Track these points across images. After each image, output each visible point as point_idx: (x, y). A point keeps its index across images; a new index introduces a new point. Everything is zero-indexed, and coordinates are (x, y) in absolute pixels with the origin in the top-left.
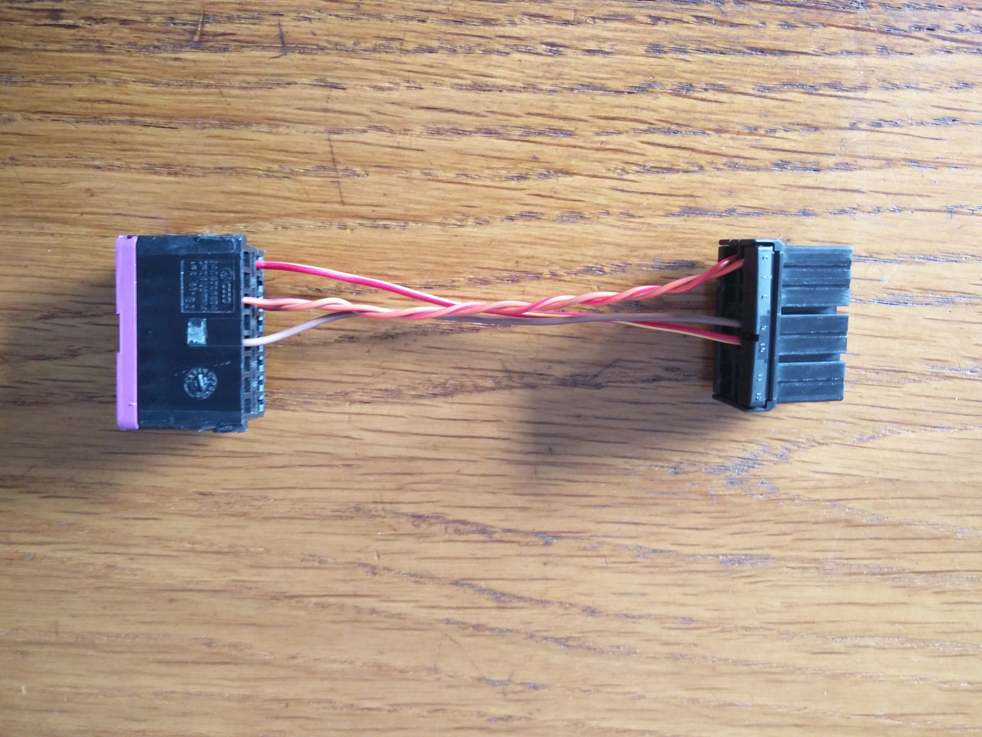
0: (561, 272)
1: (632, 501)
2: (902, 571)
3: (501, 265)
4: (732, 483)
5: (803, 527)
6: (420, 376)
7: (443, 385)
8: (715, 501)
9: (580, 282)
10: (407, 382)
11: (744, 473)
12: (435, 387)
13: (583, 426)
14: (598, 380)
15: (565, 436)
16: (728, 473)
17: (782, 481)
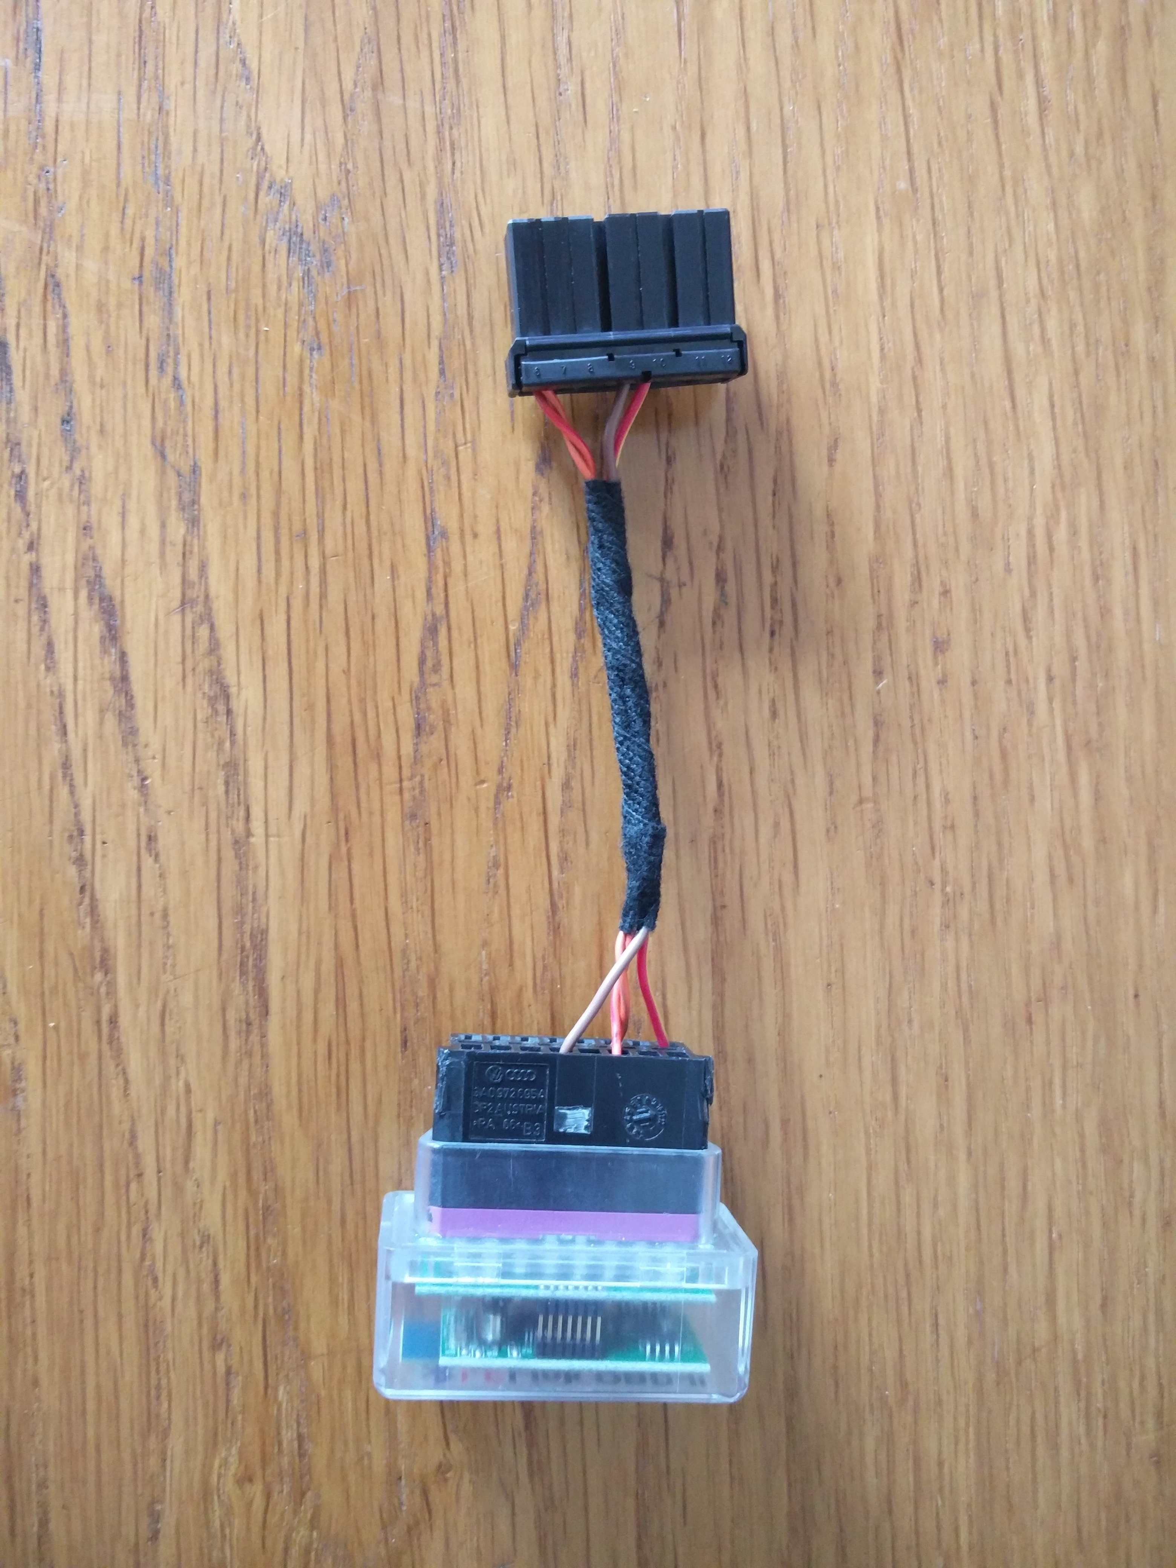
0: (26, 535)
1: (367, 411)
3: (22, 625)
4: (329, 264)
5: (388, 154)
6: (200, 736)
7: (212, 701)
8: (358, 288)
9: (39, 507)
10: (212, 754)
11: (312, 248)
12: (216, 712)
13: (258, 488)
14: (186, 469)
15: (276, 515)
16: (314, 272)
17: (319, 190)
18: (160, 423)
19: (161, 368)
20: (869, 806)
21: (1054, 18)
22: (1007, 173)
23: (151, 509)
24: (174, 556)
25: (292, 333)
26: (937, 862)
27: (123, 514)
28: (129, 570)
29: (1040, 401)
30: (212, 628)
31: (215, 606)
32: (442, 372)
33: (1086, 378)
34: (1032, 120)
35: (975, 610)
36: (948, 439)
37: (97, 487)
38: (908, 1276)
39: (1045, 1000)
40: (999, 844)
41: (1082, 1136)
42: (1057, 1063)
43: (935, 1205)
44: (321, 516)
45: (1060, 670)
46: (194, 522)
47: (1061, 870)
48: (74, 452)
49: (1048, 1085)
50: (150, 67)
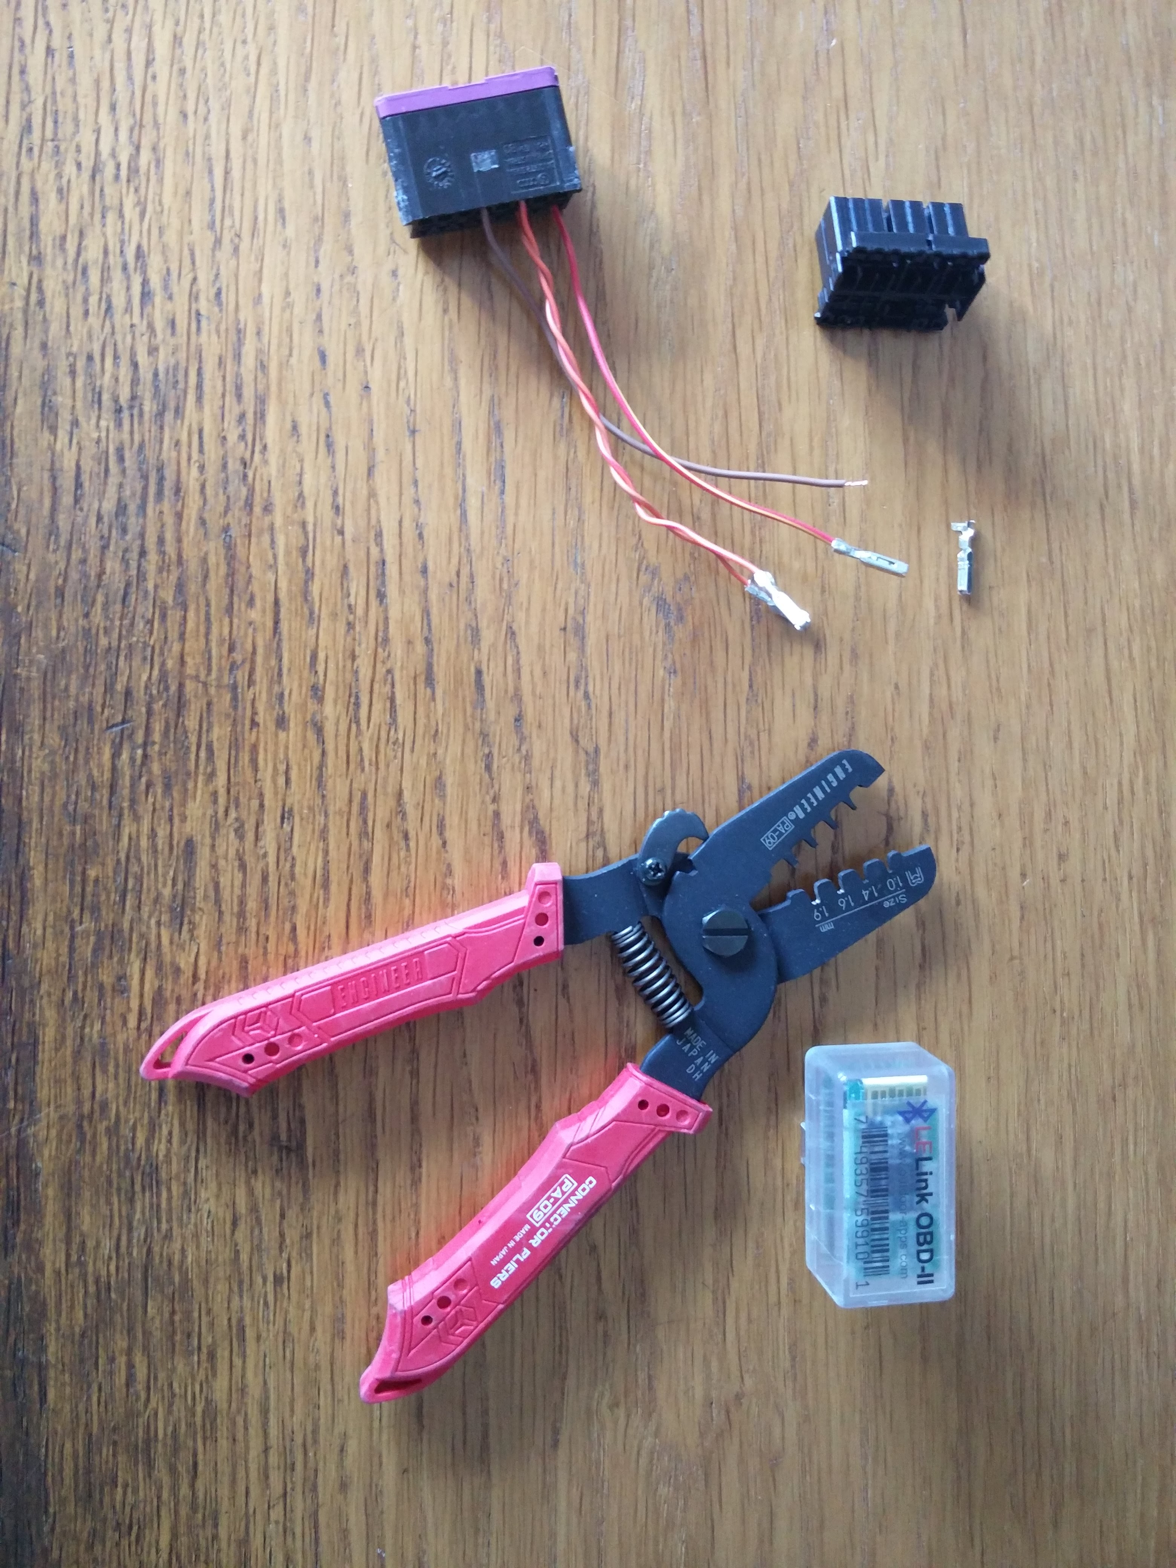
0: (492, 793)
1: (704, 712)
2: (760, 444)
3: (488, 850)
4: (682, 619)
8: (700, 634)
9: (499, 774)
11: (671, 608)
13: (635, 762)
14: (591, 750)
15: (646, 778)
16: (672, 624)
18: (575, 721)
19: (577, 686)
20: (1017, 962)
21: (1142, 450)
22: (1110, 551)
23: (569, 775)
24: (582, 805)
25: (658, 662)
26: (1058, 998)
27: (552, 779)
28: (554, 814)
29: (1128, 697)
30: (605, 849)
31: (607, 836)
32: (751, 686)
33: (1157, 684)
34: (1126, 517)
35: (1084, 833)
36: (1069, 723)
37: (536, 762)
38: (1035, 1266)
39: (1124, 1085)
40: (1098, 986)
41: (1146, 1174)
42: (1131, 1127)
43: (1053, 1220)
44: (673, 778)
45: (1137, 871)
46: (595, 783)
47: (1135, 1000)
48: (522, 739)
49: (1125, 1142)
50: (573, 490)
